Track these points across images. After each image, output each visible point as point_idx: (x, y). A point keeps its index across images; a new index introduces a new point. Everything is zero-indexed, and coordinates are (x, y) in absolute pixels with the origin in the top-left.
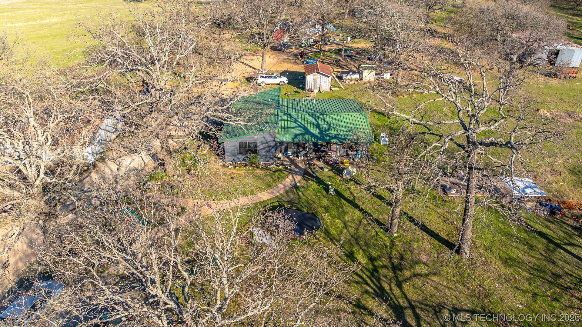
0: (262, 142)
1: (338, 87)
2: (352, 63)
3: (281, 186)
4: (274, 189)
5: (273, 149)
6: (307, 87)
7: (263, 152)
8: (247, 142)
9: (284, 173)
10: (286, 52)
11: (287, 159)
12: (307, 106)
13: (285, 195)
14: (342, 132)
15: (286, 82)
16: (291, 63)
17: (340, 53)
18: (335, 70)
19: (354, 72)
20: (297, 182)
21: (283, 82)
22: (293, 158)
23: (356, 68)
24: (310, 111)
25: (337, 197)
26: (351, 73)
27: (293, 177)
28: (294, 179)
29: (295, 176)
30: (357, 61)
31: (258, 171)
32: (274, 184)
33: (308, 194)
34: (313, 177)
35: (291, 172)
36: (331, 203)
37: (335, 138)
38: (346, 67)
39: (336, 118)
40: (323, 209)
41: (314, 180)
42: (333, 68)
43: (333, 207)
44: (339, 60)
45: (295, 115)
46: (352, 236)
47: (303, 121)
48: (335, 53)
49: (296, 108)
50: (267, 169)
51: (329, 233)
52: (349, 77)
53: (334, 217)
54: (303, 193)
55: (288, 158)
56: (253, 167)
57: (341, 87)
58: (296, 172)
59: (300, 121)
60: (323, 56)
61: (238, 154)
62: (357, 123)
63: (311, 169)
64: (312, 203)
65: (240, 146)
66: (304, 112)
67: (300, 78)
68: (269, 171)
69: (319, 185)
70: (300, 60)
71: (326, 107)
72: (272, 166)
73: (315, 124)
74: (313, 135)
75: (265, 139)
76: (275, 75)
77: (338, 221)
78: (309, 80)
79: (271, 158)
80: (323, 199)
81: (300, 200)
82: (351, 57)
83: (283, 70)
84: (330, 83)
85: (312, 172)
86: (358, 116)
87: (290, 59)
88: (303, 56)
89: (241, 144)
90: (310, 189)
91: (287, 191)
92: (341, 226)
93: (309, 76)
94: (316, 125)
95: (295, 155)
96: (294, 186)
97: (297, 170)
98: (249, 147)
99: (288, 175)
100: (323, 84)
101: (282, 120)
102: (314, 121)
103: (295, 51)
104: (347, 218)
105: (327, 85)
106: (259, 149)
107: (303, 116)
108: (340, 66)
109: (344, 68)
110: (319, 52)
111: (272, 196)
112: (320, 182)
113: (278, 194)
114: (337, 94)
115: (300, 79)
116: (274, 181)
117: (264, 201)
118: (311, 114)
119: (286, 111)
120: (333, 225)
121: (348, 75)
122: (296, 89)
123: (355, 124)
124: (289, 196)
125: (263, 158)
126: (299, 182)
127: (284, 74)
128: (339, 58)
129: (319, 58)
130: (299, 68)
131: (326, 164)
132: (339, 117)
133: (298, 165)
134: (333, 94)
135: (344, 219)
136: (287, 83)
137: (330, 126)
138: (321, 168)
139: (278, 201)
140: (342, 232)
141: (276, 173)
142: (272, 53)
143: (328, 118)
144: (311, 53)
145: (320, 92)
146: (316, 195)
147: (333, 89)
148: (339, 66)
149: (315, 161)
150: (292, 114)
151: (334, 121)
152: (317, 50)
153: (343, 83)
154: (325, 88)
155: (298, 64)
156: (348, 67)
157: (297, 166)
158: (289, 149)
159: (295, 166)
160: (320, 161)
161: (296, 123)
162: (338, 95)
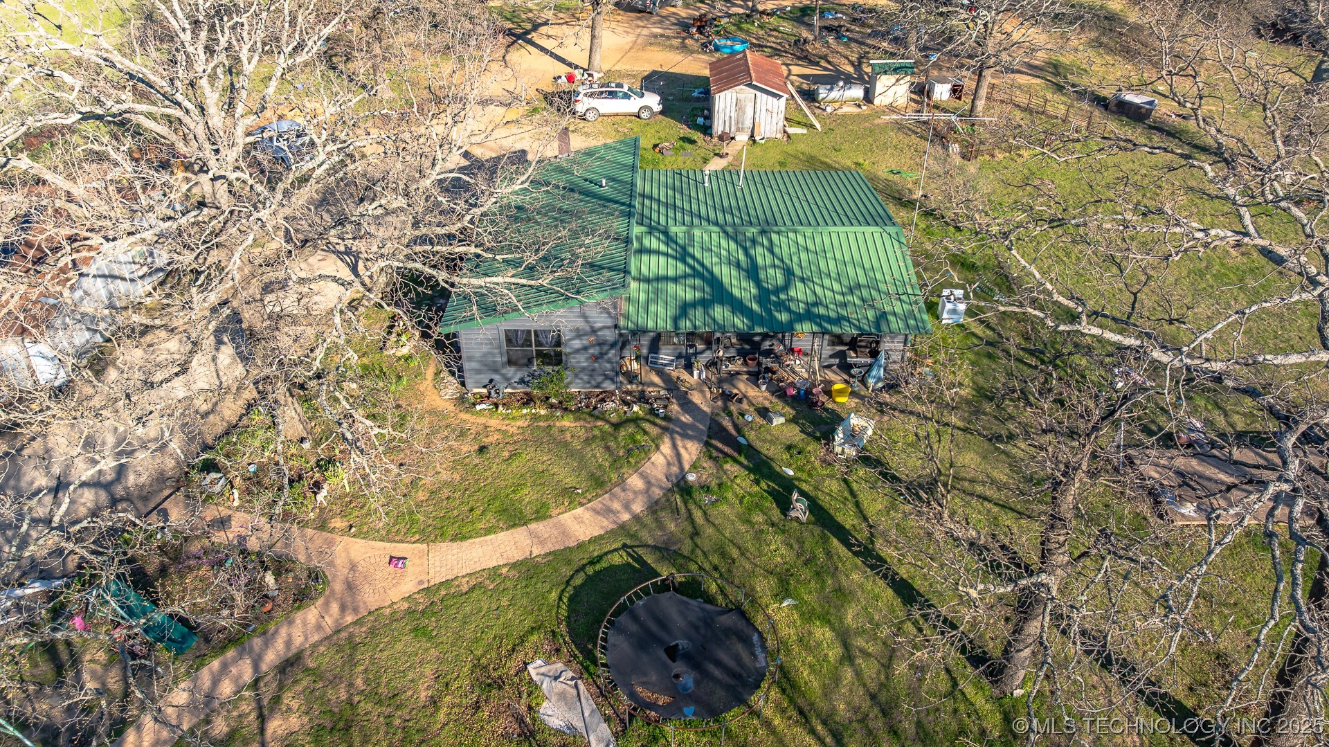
0: (578, 330)
1: (805, 125)
2: (841, 49)
3: (635, 482)
4: (614, 496)
5: (613, 352)
6: (718, 128)
7: (582, 361)
8: (529, 332)
9: (646, 433)
10: (657, 15)
11: (656, 379)
12: (717, 200)
13: (648, 520)
14: (828, 293)
15: (657, 108)
16: (671, 47)
17: (806, 19)
18: (795, 70)
19: (849, 80)
20: (687, 467)
21: (649, 108)
22: (675, 374)
23: (852, 63)
24: (729, 218)
25: (817, 530)
26: (841, 84)
27: (674, 446)
28: (678, 455)
29: (679, 443)
30: (853, 45)
31: (567, 422)
32: (614, 476)
33: (725, 516)
34: (739, 448)
35: (669, 426)
36: (798, 556)
37: (809, 316)
38: (823, 63)
39: (811, 247)
40: (773, 581)
41: (742, 459)
42: (787, 65)
43: (806, 574)
44: (805, 41)
45: (681, 235)
46: (873, 697)
47: (706, 254)
48: (791, 19)
49: (686, 206)
50: (594, 414)
51: (794, 685)
52: (835, 94)
53: (808, 616)
54: (705, 513)
55: (660, 373)
56: (552, 406)
57: (812, 126)
58: (684, 426)
59: (698, 255)
60: (761, 27)
61: (503, 366)
62: (876, 264)
63: (730, 414)
64: (735, 553)
65: (509, 341)
66: (708, 221)
67: (695, 94)
68: (599, 423)
69: (757, 482)
70: (697, 40)
71: (776, 202)
72: (610, 405)
73: (743, 264)
74: (737, 306)
75: (587, 322)
76: (625, 89)
77: (822, 633)
78: (722, 106)
79: (607, 377)
80: (770, 537)
81: (698, 541)
82: (838, 32)
83: (648, 68)
84: (782, 116)
85: (736, 426)
86: (877, 236)
87: (668, 38)
88: (703, 27)
89: (511, 337)
90: (729, 495)
91: (657, 502)
92: (834, 653)
93: (722, 94)
94: (747, 271)
95: (683, 362)
96: (677, 485)
97: (686, 419)
98: (539, 344)
99: (660, 437)
100: (762, 117)
101: (642, 251)
102: (742, 257)
103: (683, 13)
104: (850, 617)
105: (774, 122)
106: (568, 350)
107: (706, 237)
108: (807, 59)
109: (817, 64)
110: (748, 16)
111: (607, 524)
112: (760, 467)
113: (626, 517)
114: (801, 147)
115: (698, 99)
116: (616, 463)
117: (581, 546)
118: (729, 229)
119: (655, 216)
120: (809, 649)
121: (831, 90)
122: (685, 131)
123: (867, 265)
124: (661, 526)
125: (581, 375)
126: (694, 467)
127: (651, 81)
128: (805, 34)
129: (748, 32)
130: (695, 65)
131: (779, 397)
132: (818, 240)
133: (690, 402)
134: (790, 149)
135: (841, 620)
136: (661, 113)
137: (789, 272)
138: (764, 412)
139: (625, 546)
140: (837, 680)
141: (623, 433)
142: (619, 18)
143: (783, 244)
144: (726, 20)
145: (754, 141)
146: (748, 522)
147: (790, 130)
148: (805, 58)
149: (743, 387)
150: (673, 230)
151: (803, 256)
152: (741, 11)
153: (818, 111)
154: (768, 128)
155: (692, 52)
156: (829, 62)
157: (687, 405)
158: (663, 347)
159: (681, 405)
160: (758, 387)
161: (685, 262)
162: (807, 150)
